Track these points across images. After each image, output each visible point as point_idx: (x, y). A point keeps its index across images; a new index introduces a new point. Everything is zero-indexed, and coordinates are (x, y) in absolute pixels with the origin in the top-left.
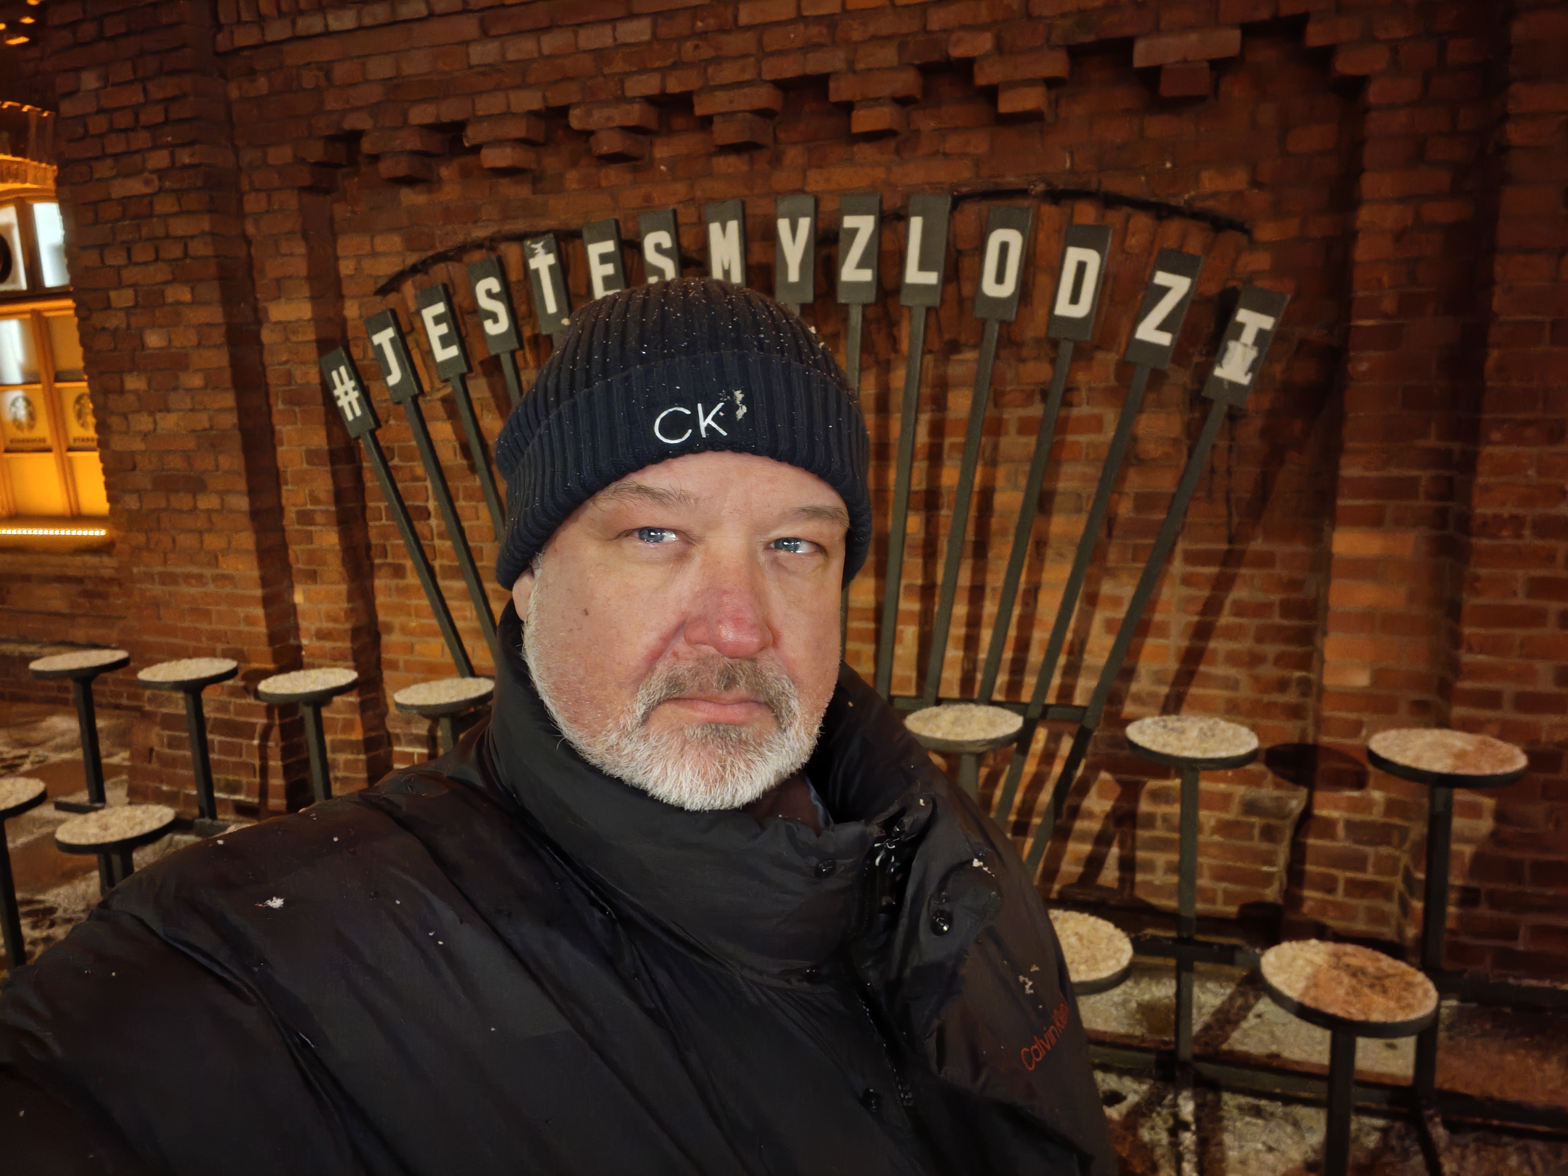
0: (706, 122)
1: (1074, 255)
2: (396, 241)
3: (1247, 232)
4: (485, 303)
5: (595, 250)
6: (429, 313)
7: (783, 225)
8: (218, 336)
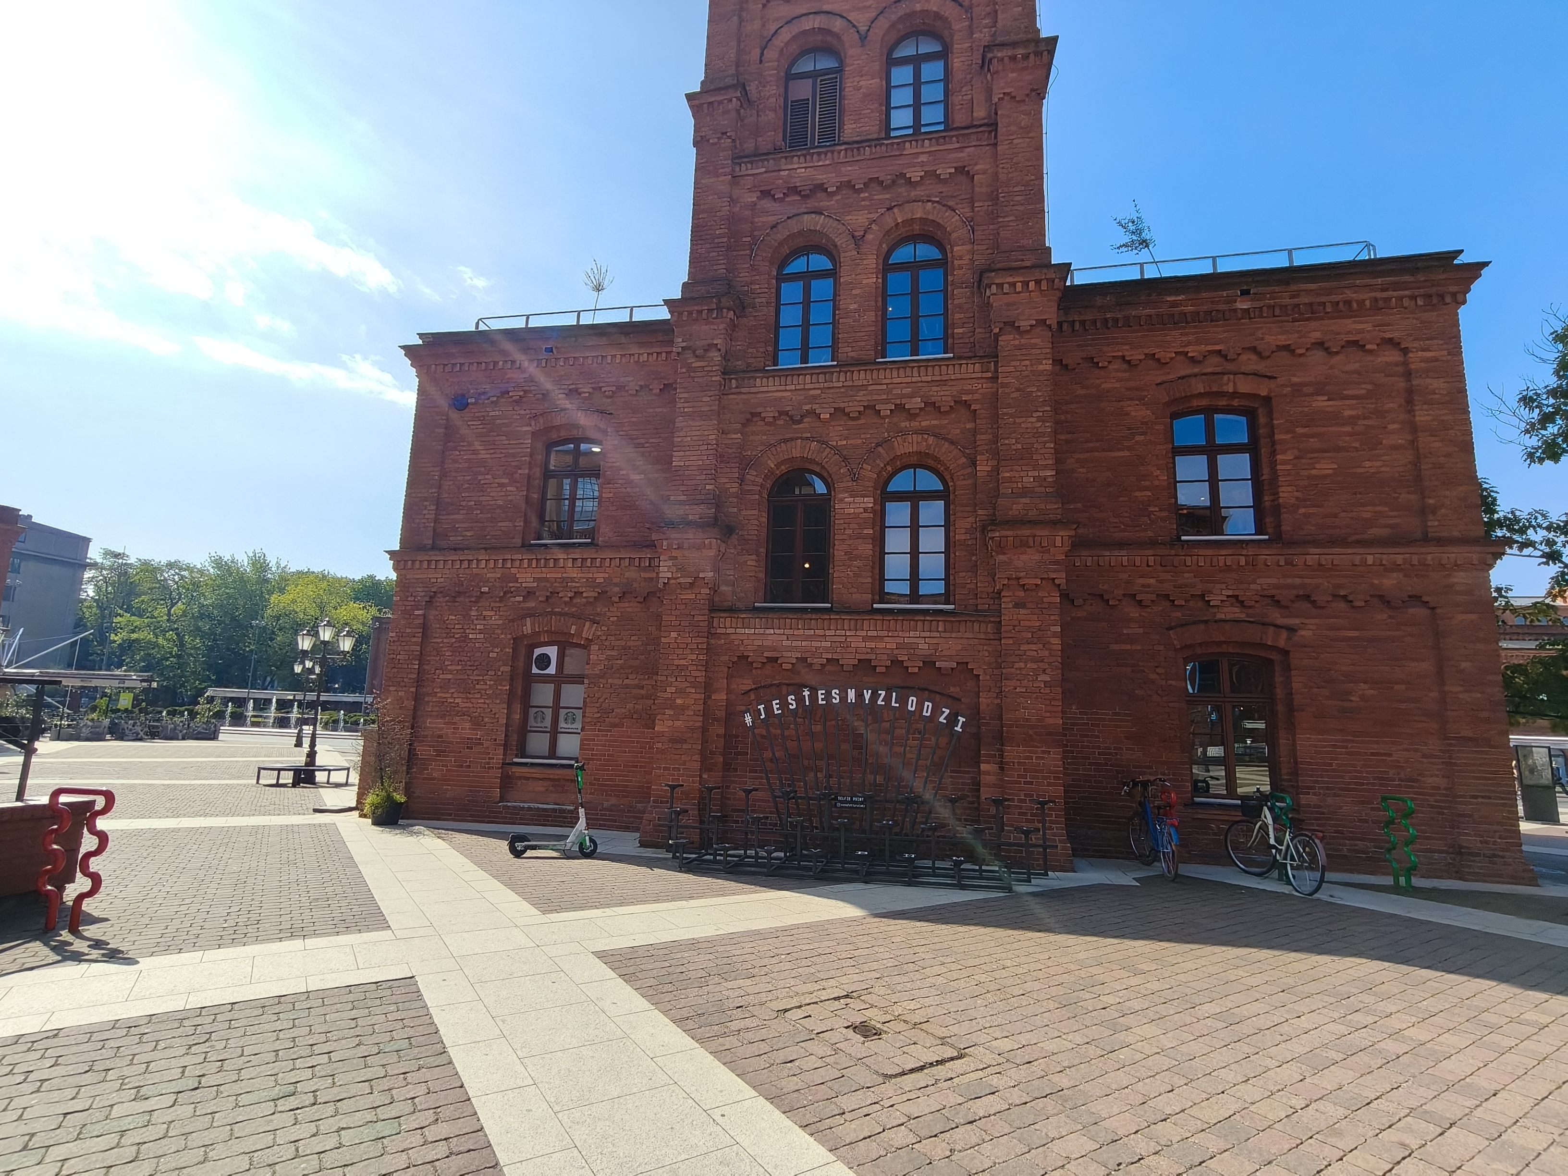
0: (843, 665)
1: (926, 703)
2: (749, 682)
3: (960, 700)
4: (790, 701)
5: (820, 692)
6: (774, 702)
7: (865, 691)
8: (701, 702)
